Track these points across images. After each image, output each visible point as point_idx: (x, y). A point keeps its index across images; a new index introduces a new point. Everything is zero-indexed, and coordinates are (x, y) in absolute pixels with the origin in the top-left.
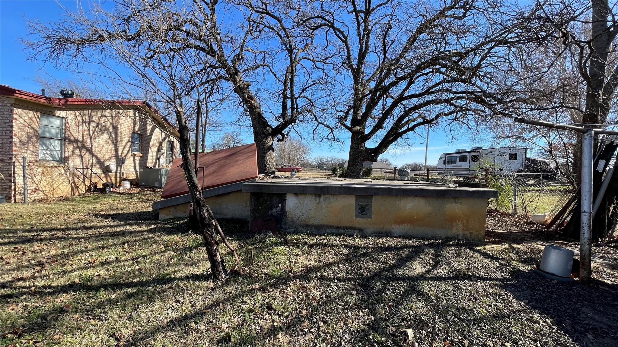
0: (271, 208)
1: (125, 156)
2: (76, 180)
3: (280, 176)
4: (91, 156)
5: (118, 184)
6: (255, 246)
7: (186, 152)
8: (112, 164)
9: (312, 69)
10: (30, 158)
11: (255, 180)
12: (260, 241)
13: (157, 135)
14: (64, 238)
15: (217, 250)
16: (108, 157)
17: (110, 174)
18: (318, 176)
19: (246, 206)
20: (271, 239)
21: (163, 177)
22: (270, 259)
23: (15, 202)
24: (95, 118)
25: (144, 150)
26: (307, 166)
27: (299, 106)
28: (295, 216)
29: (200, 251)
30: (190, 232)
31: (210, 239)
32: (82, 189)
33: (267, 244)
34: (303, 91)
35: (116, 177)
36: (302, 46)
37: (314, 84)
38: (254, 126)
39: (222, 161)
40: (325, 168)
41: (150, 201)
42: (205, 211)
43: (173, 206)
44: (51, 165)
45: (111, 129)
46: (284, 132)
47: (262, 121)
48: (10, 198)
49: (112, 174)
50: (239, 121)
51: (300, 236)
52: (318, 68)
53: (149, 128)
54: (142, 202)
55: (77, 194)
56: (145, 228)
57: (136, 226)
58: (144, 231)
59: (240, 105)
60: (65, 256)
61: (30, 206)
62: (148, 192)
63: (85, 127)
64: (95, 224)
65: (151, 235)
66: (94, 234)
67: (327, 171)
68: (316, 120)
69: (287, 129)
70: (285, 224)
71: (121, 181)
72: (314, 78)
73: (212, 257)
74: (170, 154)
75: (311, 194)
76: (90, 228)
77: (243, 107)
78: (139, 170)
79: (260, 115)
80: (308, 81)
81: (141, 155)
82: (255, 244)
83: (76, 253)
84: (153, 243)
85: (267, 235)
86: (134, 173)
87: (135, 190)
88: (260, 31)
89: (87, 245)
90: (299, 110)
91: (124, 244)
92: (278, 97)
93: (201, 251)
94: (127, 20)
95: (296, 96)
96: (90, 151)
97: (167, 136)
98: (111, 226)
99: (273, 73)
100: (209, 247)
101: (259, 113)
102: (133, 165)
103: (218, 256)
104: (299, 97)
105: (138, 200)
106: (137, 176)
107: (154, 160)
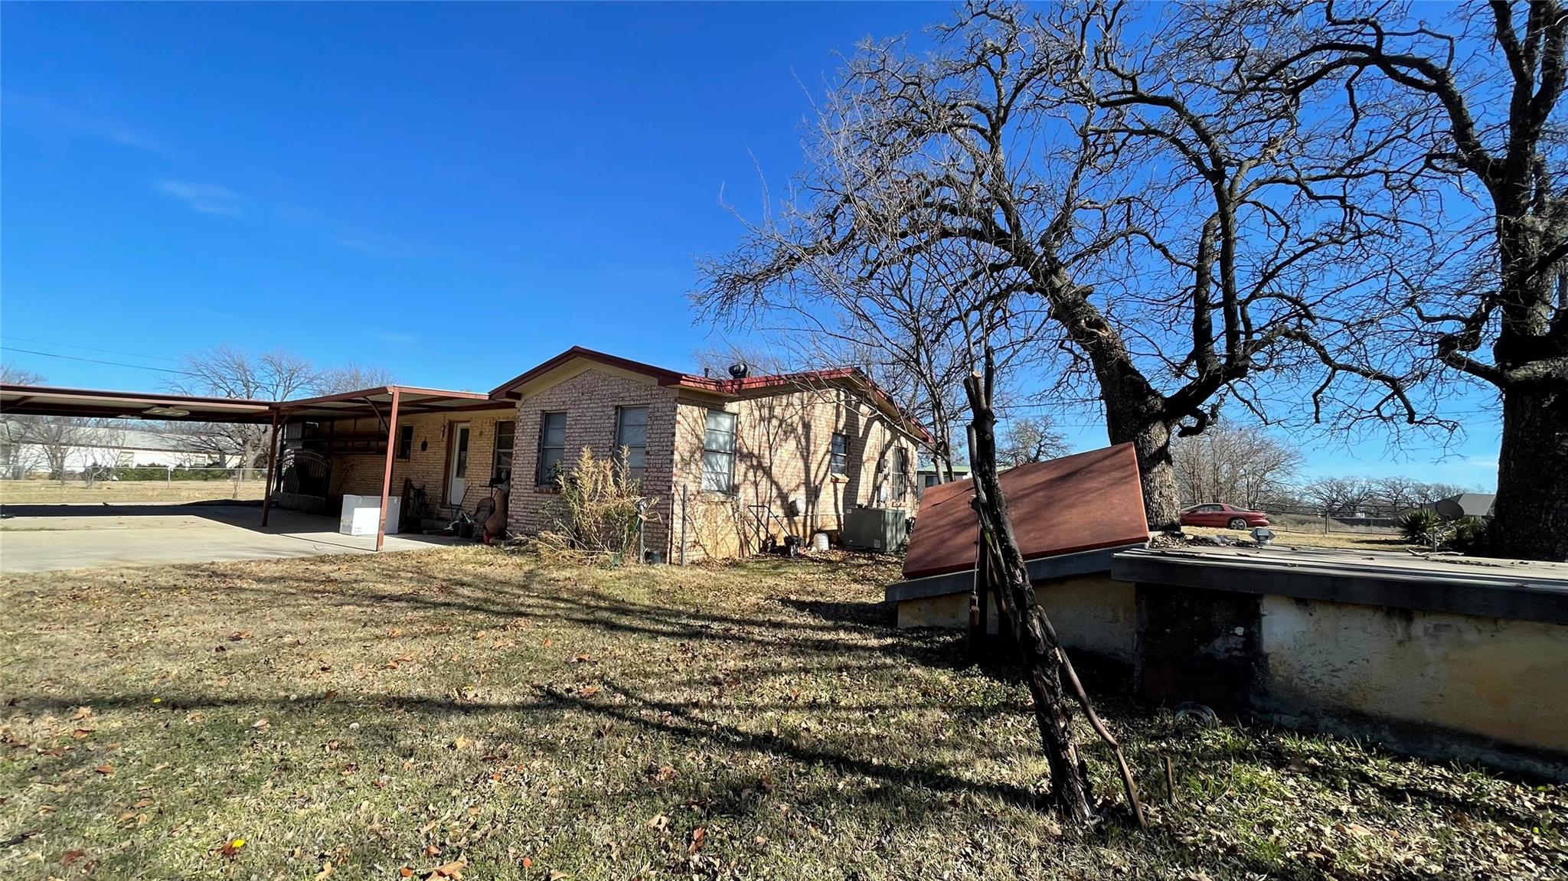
0: (1210, 634)
1: (821, 484)
2: (747, 528)
3: (1218, 540)
4: (769, 484)
5: (808, 540)
6: (1164, 744)
7: (991, 471)
8: (799, 498)
9: (1295, 207)
10: (692, 488)
11: (1143, 547)
12: (1178, 734)
13: (877, 436)
14: (743, 639)
15: (1069, 733)
16: (793, 485)
17: (796, 518)
18: (1340, 544)
19: (1116, 619)
20: (1218, 736)
21: (889, 528)
22: (1230, 799)
23: (670, 563)
24: (778, 411)
25: (853, 469)
26: (1286, 509)
27: (1255, 324)
28: (1301, 672)
29: (1005, 725)
30: (975, 668)
31: (1049, 698)
32: (755, 547)
33: (1207, 747)
34: (1267, 277)
35: (805, 525)
36: (1254, 150)
37: (1309, 249)
38: (1106, 396)
39: (1040, 494)
40: (1361, 516)
41: (868, 580)
42: (1035, 622)
43: (927, 598)
44: (717, 500)
45: (800, 430)
46: (1205, 407)
47: (1131, 380)
48: (665, 554)
49: (799, 519)
50: (1061, 389)
51: (1333, 748)
52: (1317, 198)
53: (862, 421)
54: (855, 581)
55: (747, 555)
56: (874, 642)
57: (856, 635)
58: (872, 649)
59: (1061, 346)
60: (747, 674)
61: (688, 572)
62: (862, 561)
63: (761, 429)
64: (785, 618)
65: (889, 661)
66: (787, 640)
67: (1375, 529)
68: (1325, 359)
69: (1212, 399)
70: (1265, 694)
71: (813, 533)
72: (1308, 229)
73: (1053, 747)
74: (899, 476)
75: (1367, 606)
76: (778, 625)
77: (1071, 351)
78: (844, 511)
79: (1124, 366)
80: (1281, 245)
81: (847, 479)
82: (1163, 738)
83: (765, 673)
84: (897, 679)
85: (1198, 718)
86: (835, 517)
87: (837, 556)
88: (1116, 152)
89: (779, 660)
90: (1257, 337)
91: (840, 670)
92: (1176, 309)
93: (1009, 724)
94: (831, 217)
95: (1242, 296)
96: (768, 473)
97: (894, 437)
98: (813, 628)
99: (1159, 247)
100: (1047, 720)
101: (1121, 360)
102: (833, 500)
103: (1071, 750)
104: (1253, 296)
105: (846, 577)
106: (839, 525)
107: (870, 491)
